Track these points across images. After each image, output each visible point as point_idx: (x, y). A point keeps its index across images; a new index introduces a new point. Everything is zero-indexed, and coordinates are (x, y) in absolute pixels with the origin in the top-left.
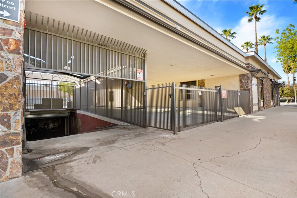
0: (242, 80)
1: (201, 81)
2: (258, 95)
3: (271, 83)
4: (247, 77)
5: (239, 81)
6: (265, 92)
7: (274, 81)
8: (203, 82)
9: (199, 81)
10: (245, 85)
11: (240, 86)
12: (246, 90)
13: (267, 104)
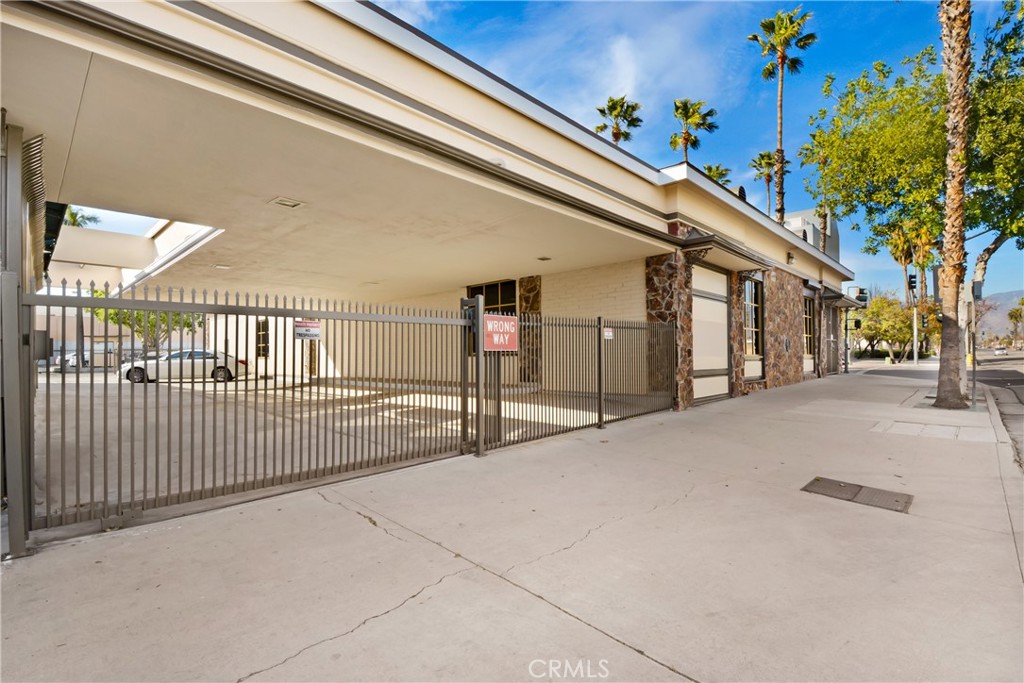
0: (652, 279)
1: (528, 282)
2: (730, 338)
3: (806, 292)
4: (670, 266)
5: (644, 282)
6: (770, 326)
7: (819, 286)
8: (535, 287)
9: (522, 281)
10: (663, 298)
11: (647, 301)
12: (665, 320)
13: (782, 368)
